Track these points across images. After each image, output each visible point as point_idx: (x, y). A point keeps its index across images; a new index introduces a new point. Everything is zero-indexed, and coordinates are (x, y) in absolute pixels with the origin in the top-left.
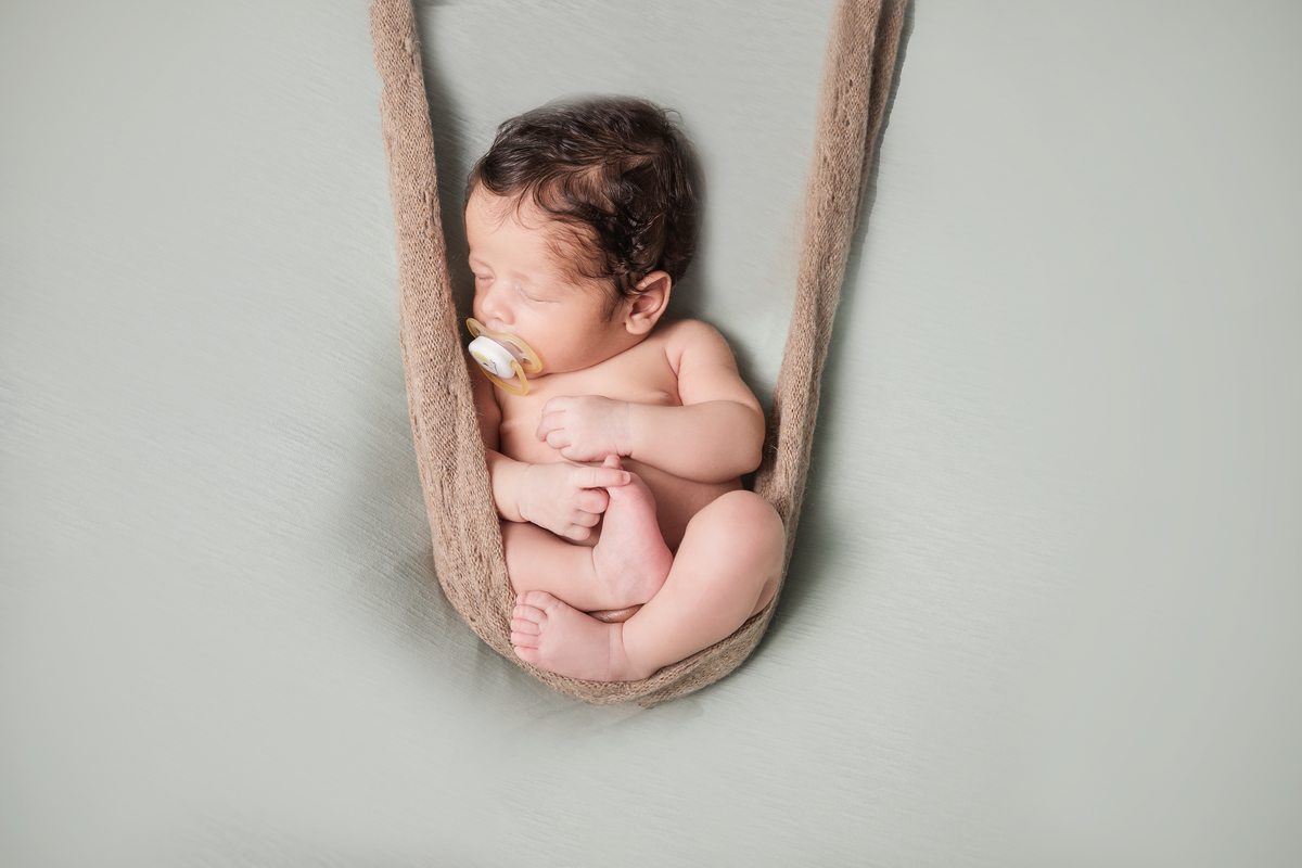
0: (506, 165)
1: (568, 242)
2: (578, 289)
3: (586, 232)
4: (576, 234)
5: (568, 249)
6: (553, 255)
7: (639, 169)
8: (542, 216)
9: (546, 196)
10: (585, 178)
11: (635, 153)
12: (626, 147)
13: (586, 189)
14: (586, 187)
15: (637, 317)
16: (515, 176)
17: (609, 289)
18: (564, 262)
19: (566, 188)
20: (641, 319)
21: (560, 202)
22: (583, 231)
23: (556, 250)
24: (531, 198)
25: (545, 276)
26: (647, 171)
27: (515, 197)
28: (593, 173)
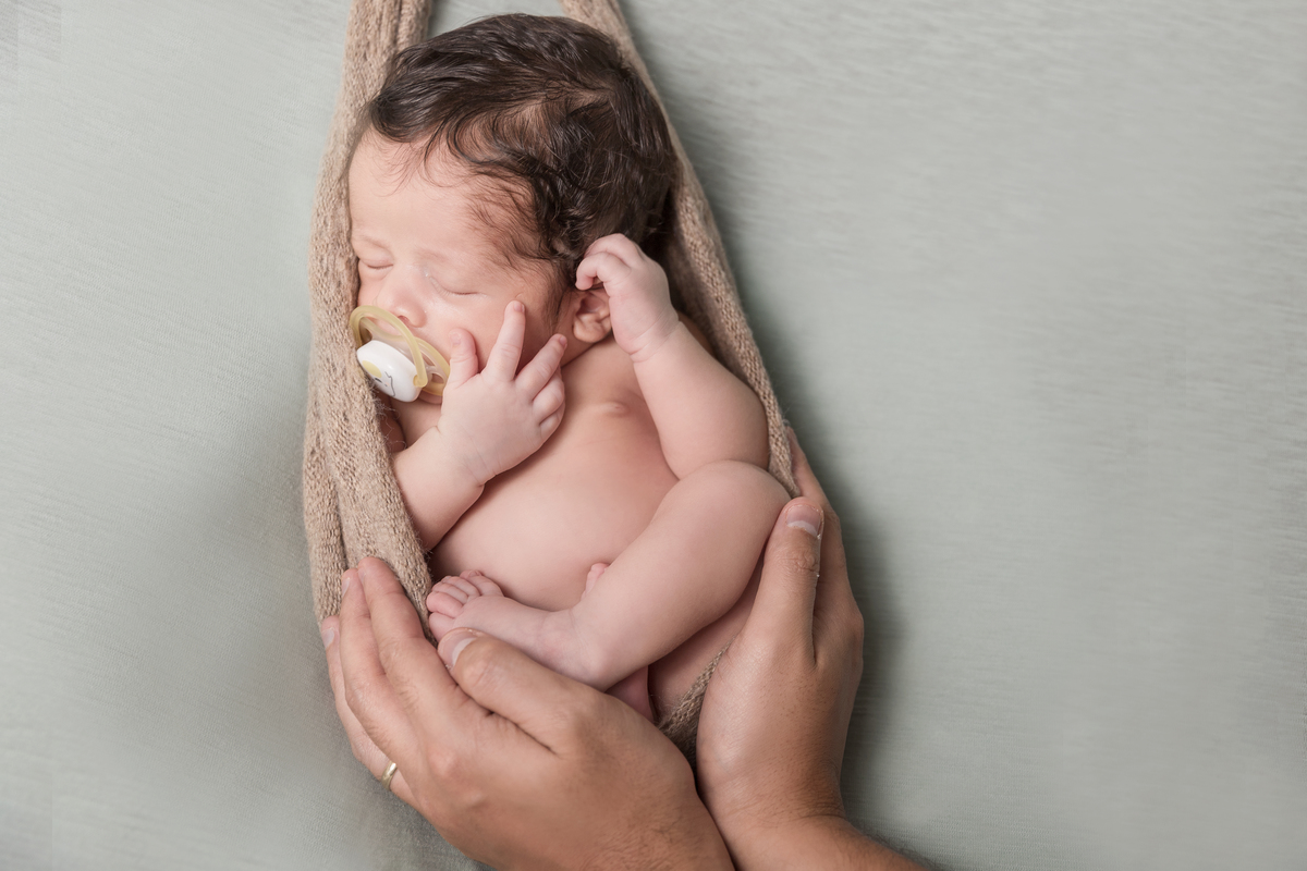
0: (405, 102)
1: (499, 204)
2: (514, 274)
3: (522, 191)
4: (509, 191)
5: (501, 215)
6: (479, 224)
7: (592, 107)
8: (462, 168)
9: (466, 139)
10: (519, 117)
11: (586, 87)
12: (573, 78)
13: (521, 133)
14: (522, 129)
15: (586, 318)
16: (420, 115)
17: (553, 276)
18: (493, 233)
19: (494, 131)
20: (590, 322)
21: (486, 151)
22: (520, 190)
23: (482, 216)
24: (445, 143)
25: (466, 255)
26: (602, 111)
27: (422, 143)
28: (530, 112)
